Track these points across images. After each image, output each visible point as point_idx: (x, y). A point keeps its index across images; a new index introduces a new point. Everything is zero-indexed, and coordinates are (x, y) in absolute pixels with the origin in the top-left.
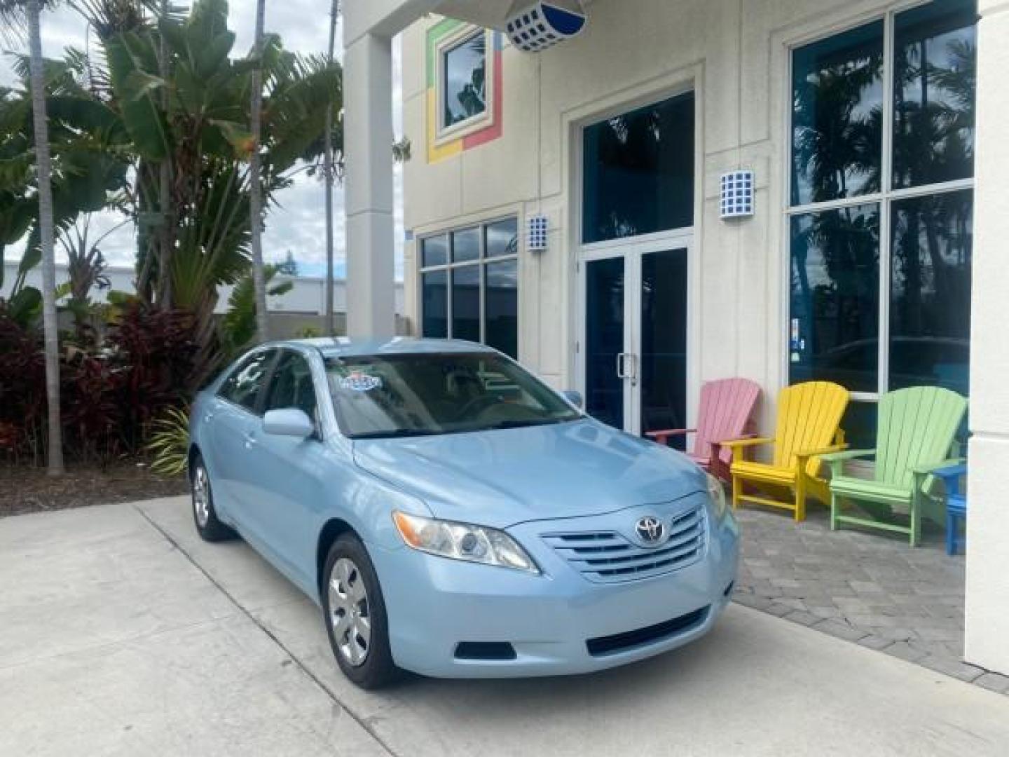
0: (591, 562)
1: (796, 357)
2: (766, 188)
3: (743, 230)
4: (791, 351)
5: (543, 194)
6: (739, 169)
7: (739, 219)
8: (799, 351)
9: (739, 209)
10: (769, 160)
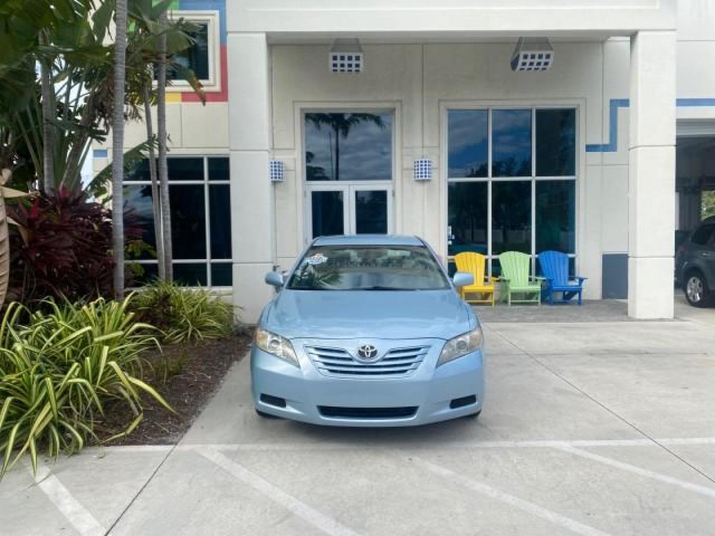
0: (326, 364)
1: (450, 242)
2: (438, 168)
3: (426, 185)
4: (449, 240)
5: (275, 147)
6: (423, 158)
7: (423, 181)
8: (452, 240)
9: (422, 176)
10: (439, 157)
